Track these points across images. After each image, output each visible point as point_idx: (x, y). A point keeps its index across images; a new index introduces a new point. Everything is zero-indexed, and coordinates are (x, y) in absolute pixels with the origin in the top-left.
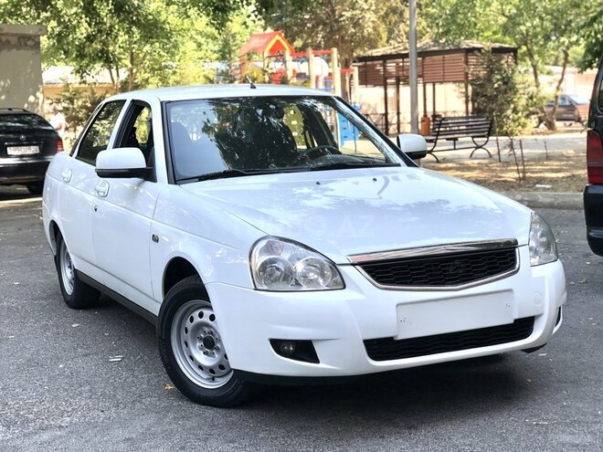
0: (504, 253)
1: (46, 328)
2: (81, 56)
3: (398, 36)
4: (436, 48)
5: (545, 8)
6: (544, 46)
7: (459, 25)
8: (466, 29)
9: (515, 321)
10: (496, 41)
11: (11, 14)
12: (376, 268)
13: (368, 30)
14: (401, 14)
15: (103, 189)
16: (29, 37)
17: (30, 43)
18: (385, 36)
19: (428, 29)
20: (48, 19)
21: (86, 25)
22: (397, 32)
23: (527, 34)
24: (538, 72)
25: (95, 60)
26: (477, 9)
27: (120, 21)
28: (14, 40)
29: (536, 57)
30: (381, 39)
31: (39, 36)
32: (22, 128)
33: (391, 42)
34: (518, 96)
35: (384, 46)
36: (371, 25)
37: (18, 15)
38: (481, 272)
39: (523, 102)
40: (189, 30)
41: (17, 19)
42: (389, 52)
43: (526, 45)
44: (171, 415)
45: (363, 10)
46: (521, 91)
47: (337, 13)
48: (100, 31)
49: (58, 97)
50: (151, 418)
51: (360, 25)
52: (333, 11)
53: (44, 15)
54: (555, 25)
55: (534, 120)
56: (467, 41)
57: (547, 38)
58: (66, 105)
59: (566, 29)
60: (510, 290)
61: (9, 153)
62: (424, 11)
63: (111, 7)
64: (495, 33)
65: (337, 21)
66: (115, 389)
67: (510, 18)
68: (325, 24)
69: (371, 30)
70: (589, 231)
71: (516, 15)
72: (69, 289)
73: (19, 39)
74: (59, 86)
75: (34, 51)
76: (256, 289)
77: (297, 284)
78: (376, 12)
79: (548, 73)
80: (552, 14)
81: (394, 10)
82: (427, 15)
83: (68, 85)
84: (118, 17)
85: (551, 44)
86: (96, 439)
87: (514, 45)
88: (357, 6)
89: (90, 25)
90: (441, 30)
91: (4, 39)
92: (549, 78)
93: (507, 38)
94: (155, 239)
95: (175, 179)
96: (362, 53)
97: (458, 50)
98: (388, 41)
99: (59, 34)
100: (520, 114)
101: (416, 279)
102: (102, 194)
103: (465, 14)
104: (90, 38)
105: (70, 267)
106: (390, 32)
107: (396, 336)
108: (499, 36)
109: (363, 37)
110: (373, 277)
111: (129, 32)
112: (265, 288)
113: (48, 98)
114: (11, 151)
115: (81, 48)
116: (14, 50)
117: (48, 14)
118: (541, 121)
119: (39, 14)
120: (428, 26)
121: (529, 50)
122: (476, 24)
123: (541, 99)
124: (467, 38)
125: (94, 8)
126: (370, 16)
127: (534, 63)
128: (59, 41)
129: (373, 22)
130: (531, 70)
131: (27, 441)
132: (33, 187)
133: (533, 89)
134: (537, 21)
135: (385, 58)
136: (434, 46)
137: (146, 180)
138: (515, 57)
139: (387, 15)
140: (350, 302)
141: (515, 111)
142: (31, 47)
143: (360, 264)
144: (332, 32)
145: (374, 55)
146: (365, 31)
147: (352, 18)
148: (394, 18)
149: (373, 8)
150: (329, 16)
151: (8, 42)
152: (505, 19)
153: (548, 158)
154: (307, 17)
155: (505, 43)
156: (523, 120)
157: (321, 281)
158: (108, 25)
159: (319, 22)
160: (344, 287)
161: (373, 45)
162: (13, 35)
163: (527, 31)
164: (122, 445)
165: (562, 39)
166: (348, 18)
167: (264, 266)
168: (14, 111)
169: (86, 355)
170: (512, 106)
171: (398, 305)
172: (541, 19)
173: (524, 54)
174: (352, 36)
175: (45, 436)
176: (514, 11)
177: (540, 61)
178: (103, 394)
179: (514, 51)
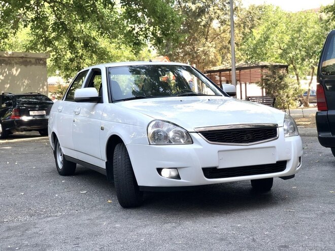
0: (271, 130)
1: (49, 183)
2: (67, 69)
3: (227, 60)
4: (246, 66)
5: (302, 45)
6: (302, 64)
7: (258, 54)
8: (262, 56)
9: (277, 162)
10: (277, 62)
11: (32, 48)
12: (208, 134)
13: (212, 57)
14: (228, 49)
15: (77, 110)
16: (41, 59)
17: (41, 62)
18: (220, 60)
19: (242, 57)
20: (51, 51)
21: (70, 54)
22: (226, 58)
23: (293, 58)
24: (299, 78)
25: (74, 71)
26: (266, 46)
27: (87, 52)
28: (33, 61)
29: (298, 70)
30: (218, 61)
31: (46, 59)
32: (37, 102)
33: (224, 62)
34: (289, 89)
35: (220, 65)
36: (213, 54)
37: (36, 49)
38: (259, 138)
39: (291, 92)
40: (121, 56)
41: (35, 51)
42: (222, 68)
43: (292, 64)
44: (110, 211)
45: (209, 47)
46: (290, 87)
47: (195, 49)
48: (76, 56)
49: (55, 91)
50: (101, 212)
51: (207, 54)
52: (194, 48)
53: (49, 49)
54: (307, 53)
55: (298, 103)
56: (262, 62)
57: (303, 60)
58: (59, 95)
59: (313, 55)
60: (274, 147)
61: (30, 114)
62: (240, 48)
63: (82, 44)
64: (276, 58)
65: (196, 53)
66: (83, 203)
67: (284, 50)
68: (189, 54)
69: (213, 57)
70: (319, 134)
71: (287, 48)
72: (60, 166)
73: (36, 60)
74: (55, 86)
75: (43, 66)
76: (150, 144)
77: (170, 142)
78: (215, 48)
79: (305, 78)
80: (305, 48)
81: (225, 47)
82: (241, 50)
83: (60, 85)
84: (86, 49)
85: (305, 63)
86: (74, 220)
87: (286, 64)
88: (206, 45)
89: (71, 54)
90: (249, 57)
91: (28, 60)
92: (305, 81)
93: (283, 61)
94: (102, 129)
95: (112, 100)
96: (209, 69)
97: (258, 67)
98: (222, 63)
99: (56, 58)
100: (290, 98)
101: (227, 140)
102: (77, 113)
103: (261, 48)
104: (72, 60)
105: (61, 155)
106: (223, 58)
107: (218, 166)
108: (278, 60)
109: (209, 61)
110: (206, 138)
111: (91, 57)
112: (155, 144)
113: (50, 92)
114: (31, 113)
115: (67, 65)
116: (34, 66)
117: (51, 49)
118: (301, 104)
119: (46, 48)
120: (242, 55)
121: (294, 66)
122: (266, 54)
123: (301, 91)
124: (262, 60)
125: (74, 45)
126: (213, 50)
127: (297, 73)
128: (56, 62)
129: (214, 53)
130: (296, 76)
131: (40, 221)
132: (42, 132)
133: (297, 86)
134: (298, 51)
135: (220, 71)
136: (245, 65)
137: (98, 103)
138: (287, 70)
139: (221, 49)
140: (195, 149)
141: (288, 96)
142: (42, 64)
143: (200, 132)
144: (193, 58)
145: (215, 70)
146: (210, 57)
147: (203, 51)
148: (225, 51)
149: (214, 46)
150: (192, 50)
151: (30, 61)
152: (282, 51)
153: (304, 117)
154: (180, 51)
155: (282, 63)
156: (291, 101)
157: (182, 140)
158: (80, 54)
159: (186, 53)
160: (193, 143)
161: (214, 65)
162: (33, 58)
163: (293, 56)
164: (87, 221)
165: (311, 60)
166: (201, 51)
167: (154, 133)
168: (33, 94)
169: (69, 191)
170: (286, 94)
171: (219, 151)
172: (300, 50)
173: (291, 69)
174: (204, 60)
175: (49, 219)
176: (286, 46)
177: (300, 72)
178: (78, 205)
179: (286, 67)
